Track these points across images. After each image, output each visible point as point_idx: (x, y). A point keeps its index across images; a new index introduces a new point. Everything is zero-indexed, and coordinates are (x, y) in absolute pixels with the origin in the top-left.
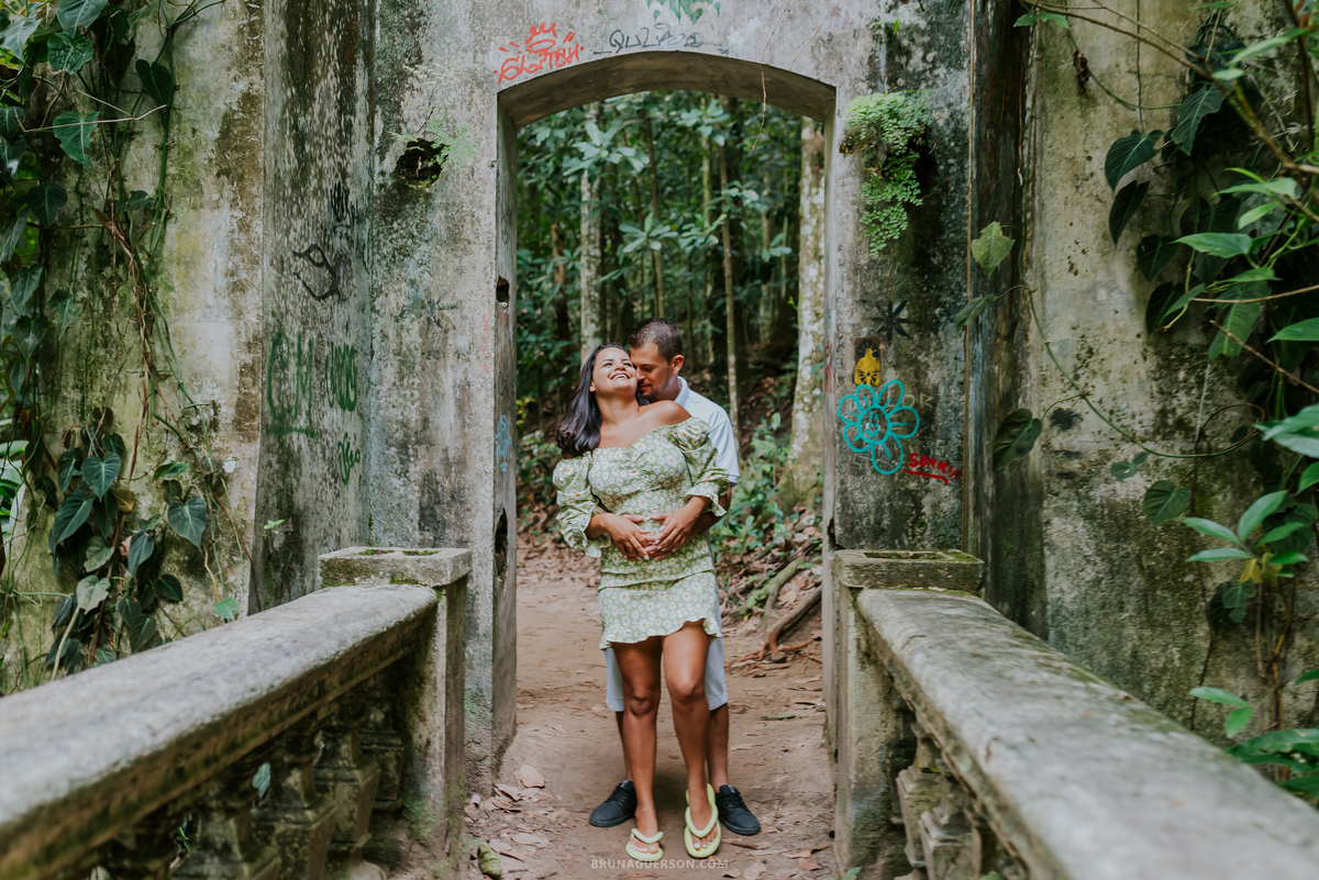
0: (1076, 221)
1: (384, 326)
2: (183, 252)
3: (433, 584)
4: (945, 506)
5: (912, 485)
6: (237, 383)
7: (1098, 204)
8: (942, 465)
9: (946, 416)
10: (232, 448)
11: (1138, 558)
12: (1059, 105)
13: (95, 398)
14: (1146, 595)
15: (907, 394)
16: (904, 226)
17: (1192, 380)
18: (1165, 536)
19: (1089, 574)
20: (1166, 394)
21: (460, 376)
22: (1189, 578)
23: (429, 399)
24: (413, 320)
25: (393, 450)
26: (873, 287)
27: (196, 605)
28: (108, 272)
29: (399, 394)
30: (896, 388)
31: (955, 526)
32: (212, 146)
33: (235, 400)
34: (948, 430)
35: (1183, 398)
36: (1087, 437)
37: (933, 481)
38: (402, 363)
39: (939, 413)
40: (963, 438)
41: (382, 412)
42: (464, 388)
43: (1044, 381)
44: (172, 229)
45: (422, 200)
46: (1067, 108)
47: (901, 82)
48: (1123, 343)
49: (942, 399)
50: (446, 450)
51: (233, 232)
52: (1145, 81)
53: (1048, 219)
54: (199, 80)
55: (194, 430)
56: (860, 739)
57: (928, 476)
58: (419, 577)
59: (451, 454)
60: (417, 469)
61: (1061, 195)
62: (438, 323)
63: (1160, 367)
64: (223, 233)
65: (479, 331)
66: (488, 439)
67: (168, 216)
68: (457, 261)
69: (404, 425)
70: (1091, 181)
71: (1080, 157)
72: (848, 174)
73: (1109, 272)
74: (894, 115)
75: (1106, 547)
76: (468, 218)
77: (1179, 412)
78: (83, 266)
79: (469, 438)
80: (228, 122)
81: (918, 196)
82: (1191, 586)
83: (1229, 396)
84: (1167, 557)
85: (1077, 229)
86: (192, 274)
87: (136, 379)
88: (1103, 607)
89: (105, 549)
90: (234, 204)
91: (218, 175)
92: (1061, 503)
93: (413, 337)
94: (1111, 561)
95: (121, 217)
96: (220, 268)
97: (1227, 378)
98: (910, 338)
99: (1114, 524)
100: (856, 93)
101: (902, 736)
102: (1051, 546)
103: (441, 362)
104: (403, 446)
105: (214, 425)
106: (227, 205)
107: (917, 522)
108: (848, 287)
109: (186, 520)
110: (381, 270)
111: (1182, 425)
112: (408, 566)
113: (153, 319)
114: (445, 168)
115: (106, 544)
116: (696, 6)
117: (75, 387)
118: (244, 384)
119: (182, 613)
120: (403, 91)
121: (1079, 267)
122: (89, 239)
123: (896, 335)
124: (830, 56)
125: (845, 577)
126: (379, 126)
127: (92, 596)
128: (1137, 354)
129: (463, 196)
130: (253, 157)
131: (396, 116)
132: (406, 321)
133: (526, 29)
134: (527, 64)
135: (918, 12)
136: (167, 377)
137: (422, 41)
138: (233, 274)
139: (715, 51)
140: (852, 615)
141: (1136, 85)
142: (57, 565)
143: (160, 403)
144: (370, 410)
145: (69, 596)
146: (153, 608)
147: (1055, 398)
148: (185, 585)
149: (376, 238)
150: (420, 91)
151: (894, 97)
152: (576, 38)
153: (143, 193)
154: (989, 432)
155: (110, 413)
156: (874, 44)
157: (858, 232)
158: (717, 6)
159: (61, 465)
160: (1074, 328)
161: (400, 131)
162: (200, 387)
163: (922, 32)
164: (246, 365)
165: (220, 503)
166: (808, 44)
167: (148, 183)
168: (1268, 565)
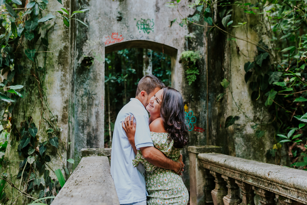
0: (238, 79)
1: (79, 98)
2: (50, 81)
3: (107, 156)
4: (202, 137)
5: (195, 133)
6: (62, 111)
7: (241, 76)
8: (201, 129)
9: (201, 118)
10: (61, 126)
11: (252, 145)
12: (234, 56)
13: (28, 114)
14: (254, 152)
15: (194, 114)
16: (196, 79)
17: (260, 110)
18: (257, 141)
19: (243, 149)
20: (255, 113)
21: (96, 110)
22: (262, 149)
23: (89, 115)
24: (85, 97)
25: (80, 127)
26: (186, 91)
27: (54, 162)
28: (31, 85)
29: (82, 114)
30: (191, 113)
31: (204, 142)
32: (57, 57)
33: (62, 115)
34: (202, 121)
35: (258, 114)
36: (241, 122)
37: (199, 132)
38: (83, 107)
39: (200, 118)
40: (205, 123)
41: (78, 118)
42: (97, 113)
43: (233, 110)
44: (47, 76)
45: (87, 70)
46: (235, 57)
47: (191, 49)
48: (247, 103)
49: (201, 115)
50: (93, 127)
51: (62, 77)
52: (249, 52)
54: (54, 43)
56: (199, 185)
57: (198, 131)
58: (104, 154)
59: (94, 128)
60: (86, 131)
61: (235, 73)
62: (91, 98)
63: (254, 108)
64: (59, 77)
65: (101, 100)
66: (103, 124)
67: (46, 73)
68: (96, 84)
69: (83, 121)
70: (240, 71)
71: (238, 66)
72: (181, 67)
73: (244, 89)
74: (192, 55)
75: (246, 143)
76: (98, 75)
77: (258, 116)
79: (98, 124)
80: (61, 52)
81: (198, 73)
82: (262, 150)
83: (266, 113)
84: (257, 145)
86: (52, 86)
87: (37, 110)
88: (246, 155)
89: (33, 150)
90: (62, 70)
91: (58, 64)
92: (237, 135)
93: (85, 101)
94: (247, 146)
95: (36, 73)
96: (59, 85)
97: (266, 110)
98: (194, 102)
99: (247, 138)
100: (182, 51)
101: (208, 184)
102: (236, 143)
103: (92, 107)
104: (83, 126)
105: (57, 120)
106: (60, 71)
107: (197, 141)
108: (181, 91)
109: (53, 142)
110: (78, 86)
111: (258, 119)
112: (102, 152)
113: (43, 96)
114: (93, 63)
115: (33, 148)
116: (148, 31)
117: (22, 112)
118: (64, 111)
119: (50, 164)
120: (83, 45)
121: (238, 88)
122: (27, 78)
123: (191, 102)
124: (177, 43)
125: (195, 151)
126: (78, 53)
127: (31, 160)
128: (250, 105)
129: (97, 69)
130: (67, 60)
131: (81, 51)
132: (84, 97)
133: (111, 34)
134: (111, 41)
135: (194, 35)
136: (45, 109)
137: (88, 35)
138: (61, 86)
139: (153, 41)
140: (196, 159)
141: (247, 53)
142: (21, 154)
143: (44, 115)
144: (75, 118)
145: (23, 161)
146: (43, 163)
147: (235, 114)
148: (51, 157)
149: (77, 78)
150: (87, 46)
151: (191, 52)
152: (123, 36)
153: (40, 68)
154: (214, 121)
155: (31, 117)
156: (185, 41)
157: (183, 80)
158: (153, 31)
159: (22, 130)
160: (238, 100)
161: (82, 54)
162: (53, 112)
163: (195, 39)
164: (64, 107)
165: (59, 138)
166: (172, 40)
167: (41, 65)
168: (279, 145)
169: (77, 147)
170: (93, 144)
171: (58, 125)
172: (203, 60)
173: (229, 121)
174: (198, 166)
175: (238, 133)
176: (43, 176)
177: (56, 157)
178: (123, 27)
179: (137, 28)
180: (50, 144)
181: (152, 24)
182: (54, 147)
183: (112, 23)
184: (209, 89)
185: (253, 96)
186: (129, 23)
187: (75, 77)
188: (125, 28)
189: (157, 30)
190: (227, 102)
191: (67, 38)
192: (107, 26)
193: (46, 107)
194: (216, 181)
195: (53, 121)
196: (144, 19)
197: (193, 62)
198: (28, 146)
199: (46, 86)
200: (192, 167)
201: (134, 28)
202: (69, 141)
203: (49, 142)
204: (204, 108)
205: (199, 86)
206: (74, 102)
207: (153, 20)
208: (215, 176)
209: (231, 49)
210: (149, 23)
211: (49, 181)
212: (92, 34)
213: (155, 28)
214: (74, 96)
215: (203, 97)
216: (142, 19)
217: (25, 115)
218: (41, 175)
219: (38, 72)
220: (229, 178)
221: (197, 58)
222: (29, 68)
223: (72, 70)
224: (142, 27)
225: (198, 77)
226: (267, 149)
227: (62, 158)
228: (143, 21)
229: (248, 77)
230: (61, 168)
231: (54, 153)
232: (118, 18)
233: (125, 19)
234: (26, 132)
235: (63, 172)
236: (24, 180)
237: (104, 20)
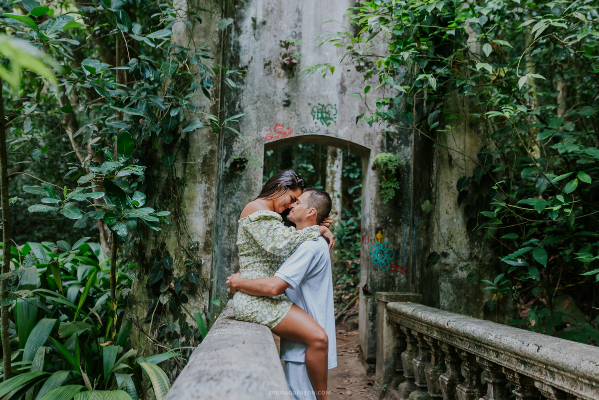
0: (448, 200)
1: (224, 218)
2: (190, 196)
4: (402, 281)
5: (392, 274)
6: (205, 236)
7: (454, 196)
8: (401, 268)
9: (402, 253)
10: (203, 256)
11: (465, 294)
12: (444, 167)
13: (160, 239)
14: (467, 304)
15: (391, 246)
16: (394, 195)
17: (479, 245)
18: (471, 288)
19: (452, 298)
20: (472, 249)
22: (478, 300)
24: (234, 216)
25: (226, 259)
26: (381, 212)
27: (192, 304)
28: (165, 201)
30: (388, 244)
31: (405, 287)
32: (200, 165)
33: (204, 241)
34: (403, 257)
35: (476, 250)
36: (451, 260)
37: (398, 273)
38: (230, 230)
39: (401, 252)
40: (408, 259)
41: (222, 246)
43: (439, 244)
44: (186, 189)
45: (238, 177)
46: (446, 168)
47: (390, 149)
48: (460, 234)
49: (402, 247)
51: (205, 191)
52: (467, 163)
53: (441, 198)
54: (197, 145)
55: (191, 251)
56: (387, 347)
57: (397, 271)
60: (234, 265)
61: (444, 192)
63: (470, 241)
64: (202, 191)
67: (186, 185)
68: (249, 197)
69: (230, 250)
70: (452, 189)
71: (449, 182)
72: (374, 176)
73: (457, 214)
74: (390, 160)
75: (456, 291)
76: (253, 184)
77: (475, 254)
78: (158, 199)
80: (205, 158)
81: (399, 186)
82: (478, 302)
83: (488, 250)
84: (472, 294)
85: (448, 202)
86: (192, 203)
87: (173, 233)
88: (455, 307)
89: (166, 286)
90: (206, 183)
91: (202, 174)
92: (444, 278)
94: (457, 295)
95: (173, 186)
96: (201, 201)
97: (488, 245)
98: (392, 228)
99: (458, 284)
100: (377, 153)
101: (399, 345)
102: (442, 291)
104: (229, 257)
105: (197, 249)
106: (204, 183)
107: (394, 286)
108: (373, 211)
109: (192, 277)
110: (224, 199)
111: (476, 257)
113: (181, 216)
114: (247, 168)
115: (166, 284)
116: (328, 121)
117: (153, 236)
118: (207, 237)
119: (188, 306)
120: (233, 142)
121: (449, 212)
122: (160, 191)
123: (388, 227)
124: (369, 140)
125: (383, 299)
126: (225, 152)
127: (164, 300)
128: (464, 237)
129: (252, 177)
130: (213, 169)
131: (231, 150)
132: (232, 216)
133: (274, 125)
134: (274, 136)
135: (396, 128)
136: (183, 233)
137: (240, 126)
138: (205, 203)
139: (334, 136)
140: (385, 310)
141: (464, 163)
142: (151, 291)
143: (181, 241)
144: (219, 245)
145: (153, 300)
146: (179, 305)
147: (442, 249)
148: (188, 298)
149: (223, 189)
150: (239, 142)
151: (390, 155)
152: (290, 129)
153: (179, 178)
154: (418, 258)
155: (165, 244)
156: (382, 137)
157: (377, 195)
158: (335, 122)
159: (152, 260)
160: (448, 229)
161: (232, 154)
162: (193, 237)
163: (397, 135)
164: (208, 231)
165: (200, 272)
166: (363, 136)
167: (179, 175)
168: (499, 296)
169: (220, 286)
171: (199, 255)
172: (408, 166)
173: (432, 259)
174: (387, 319)
175: (445, 276)
176: (178, 321)
177: (195, 298)
178: (292, 116)
179: (312, 118)
180: (187, 280)
181: (334, 112)
182: (193, 283)
183: (276, 109)
184: (414, 210)
185: (470, 225)
186: (300, 110)
187: (221, 188)
188: (294, 117)
189: (342, 120)
190: (433, 231)
191: (214, 139)
192: (268, 114)
193: (184, 230)
194: (408, 340)
195: (192, 250)
196: (322, 104)
197: (391, 171)
198: (160, 281)
199: (185, 203)
200: (380, 321)
201: (307, 118)
202: (212, 277)
203: (187, 277)
204: (408, 237)
205: (400, 204)
206: (218, 223)
207: (335, 105)
208: (406, 333)
209: (441, 158)
210: (330, 110)
211: (185, 328)
212: (247, 124)
213: (338, 118)
214: (220, 214)
215: (406, 222)
216: (319, 104)
217: (156, 240)
218: (175, 320)
219: (176, 184)
220: (419, 333)
221: (397, 164)
222: (163, 178)
223: (218, 180)
224: (320, 115)
225: (399, 193)
226: (486, 300)
227: (203, 298)
228: (321, 107)
229: (462, 198)
230: (201, 312)
231: (193, 291)
232: (285, 103)
233: (295, 103)
234: (158, 262)
235: (204, 317)
236: (155, 325)
237: (264, 106)
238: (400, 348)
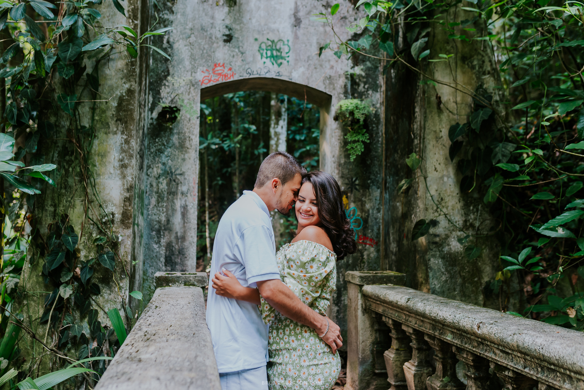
0: (437, 153)
1: (151, 181)
2: (101, 151)
3: (201, 286)
4: (372, 255)
5: (360, 248)
6: (123, 205)
7: (444, 148)
8: (371, 240)
9: (372, 221)
10: (120, 231)
11: (459, 272)
12: (431, 112)
13: (61, 210)
14: (462, 285)
15: (358, 213)
16: (363, 150)
17: (475, 210)
18: (468, 264)
19: (444, 278)
20: (467, 214)
21: (183, 202)
22: (476, 279)
23: (170, 212)
24: (163, 179)
25: (154, 233)
26: (346, 171)
27: (106, 296)
28: (67, 158)
29: (157, 210)
30: (354, 211)
31: (375, 263)
32: (114, 109)
33: (121, 212)
34: (373, 226)
35: (472, 216)
36: (440, 230)
37: (368, 246)
38: (159, 197)
39: (370, 220)
40: (379, 229)
41: (150, 217)
42: (185, 208)
43: (427, 209)
44: (96, 142)
45: (168, 130)
46: (433, 113)
47: (356, 95)
48: (452, 196)
49: (371, 215)
50: (177, 233)
51: (122, 144)
52: (459, 106)
53: (428, 152)
54: (109, 82)
55: (104, 225)
56: (363, 342)
57: (366, 244)
58: (196, 283)
59: (179, 234)
60: (164, 241)
61: (432, 143)
62: (174, 181)
63: (465, 205)
64: (118, 144)
65: (192, 185)
66: (194, 229)
67: (95, 136)
68: (183, 156)
69: (159, 222)
70: (442, 139)
71: (438, 131)
72: (337, 128)
73: (448, 171)
74: (357, 108)
75: (449, 268)
76: (188, 139)
77: (471, 221)
78: (56, 155)
79: (187, 228)
80: (121, 100)
81: (368, 139)
82: (477, 282)
83: (486, 216)
84: (469, 272)
85: (437, 156)
86: (104, 160)
87: (78, 202)
88: (449, 290)
89: (69, 273)
90: (123, 133)
91: (116, 121)
92: (433, 253)
93: (164, 186)
94: (451, 274)
95: (77, 137)
96: (116, 158)
97: (486, 209)
98: (359, 191)
99: (451, 260)
100: (340, 99)
101: (379, 340)
102: (431, 269)
103: (175, 197)
104: (158, 232)
105: (113, 221)
106: (120, 133)
107: (362, 262)
108: (336, 171)
109: (106, 260)
110: (151, 158)
111: (472, 225)
112: (191, 279)
113: (89, 178)
114: (179, 118)
115: (69, 271)
116: (280, 61)
117: (51, 205)
118: (125, 205)
119: (100, 299)
120: (161, 86)
121: (438, 169)
122: (60, 144)
123: (354, 190)
124: (330, 84)
125: (357, 281)
126: (151, 99)
127: (66, 292)
128: (457, 201)
129: (186, 130)
130: (132, 114)
131: (158, 96)
132: (161, 180)
133: (213, 65)
134: (213, 79)
135: (362, 69)
136: (92, 202)
137: (170, 66)
138: (121, 161)
139: (287, 79)
140: (360, 295)
141: (456, 107)
142: (48, 280)
143: (90, 212)
144: (145, 216)
145: (51, 293)
146: (88, 297)
147: (430, 216)
148: (101, 288)
149: (148, 145)
150: (168, 86)
151: (356, 101)
152: (233, 70)
153: (85, 127)
154: (394, 227)
155: (67, 216)
156: (346, 81)
157: (340, 151)
158: (288, 62)
159: (50, 238)
160: (436, 191)
161: (159, 102)
162: (107, 206)
163: (364, 77)
164: (126, 198)
165: (116, 254)
166: (322, 79)
167: (86, 123)
168: (506, 274)
169: (148, 268)
170: (176, 264)
171: (114, 229)
172: (377, 115)
173: (419, 229)
174: (362, 307)
175: (434, 249)
176: (86, 320)
177: (110, 288)
178: (235, 53)
179: (260, 56)
180: (99, 265)
181: (286, 49)
182: (107, 268)
183: (215, 45)
184: (386, 169)
185: (464, 185)
186: (245, 47)
187: (146, 143)
188: (237, 55)
189: (296, 60)
190: (417, 194)
191: (132, 75)
192: (205, 51)
193: (93, 197)
194: (393, 334)
195: (105, 223)
196: (272, 40)
197: (358, 120)
198: (62, 266)
199: (94, 160)
200: (353, 309)
201: (254, 56)
202: (134, 258)
203: (98, 260)
204: (378, 202)
205: (368, 162)
206: (143, 188)
207: (288, 41)
208: (392, 326)
209: (426, 101)
210: (282, 47)
211: (96, 328)
212: (178, 64)
213: (291, 57)
214: (144, 177)
215: (375, 183)
216: (268, 39)
217: (55, 210)
218: (82, 318)
219: (80, 135)
220: (414, 330)
221: (366, 112)
222: (64, 127)
223: (141, 132)
224: (269, 53)
225: (368, 148)
226: (486, 279)
227: (120, 288)
228: (270, 43)
229: (454, 150)
230: (119, 307)
231: (107, 280)
232: (225, 38)
233: (238, 38)
234: (58, 241)
235: (122, 313)
236: (54, 327)
237: (200, 41)
238: (382, 344)
